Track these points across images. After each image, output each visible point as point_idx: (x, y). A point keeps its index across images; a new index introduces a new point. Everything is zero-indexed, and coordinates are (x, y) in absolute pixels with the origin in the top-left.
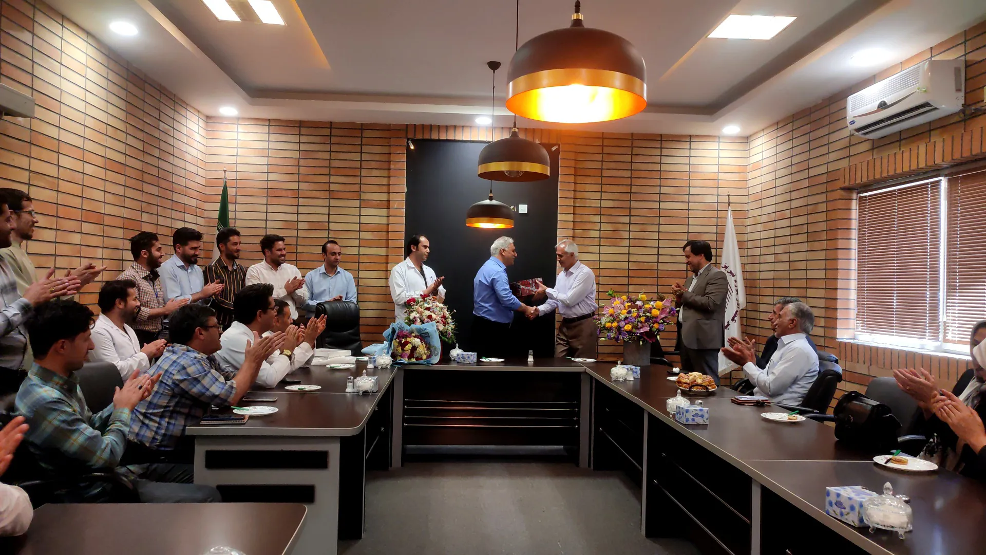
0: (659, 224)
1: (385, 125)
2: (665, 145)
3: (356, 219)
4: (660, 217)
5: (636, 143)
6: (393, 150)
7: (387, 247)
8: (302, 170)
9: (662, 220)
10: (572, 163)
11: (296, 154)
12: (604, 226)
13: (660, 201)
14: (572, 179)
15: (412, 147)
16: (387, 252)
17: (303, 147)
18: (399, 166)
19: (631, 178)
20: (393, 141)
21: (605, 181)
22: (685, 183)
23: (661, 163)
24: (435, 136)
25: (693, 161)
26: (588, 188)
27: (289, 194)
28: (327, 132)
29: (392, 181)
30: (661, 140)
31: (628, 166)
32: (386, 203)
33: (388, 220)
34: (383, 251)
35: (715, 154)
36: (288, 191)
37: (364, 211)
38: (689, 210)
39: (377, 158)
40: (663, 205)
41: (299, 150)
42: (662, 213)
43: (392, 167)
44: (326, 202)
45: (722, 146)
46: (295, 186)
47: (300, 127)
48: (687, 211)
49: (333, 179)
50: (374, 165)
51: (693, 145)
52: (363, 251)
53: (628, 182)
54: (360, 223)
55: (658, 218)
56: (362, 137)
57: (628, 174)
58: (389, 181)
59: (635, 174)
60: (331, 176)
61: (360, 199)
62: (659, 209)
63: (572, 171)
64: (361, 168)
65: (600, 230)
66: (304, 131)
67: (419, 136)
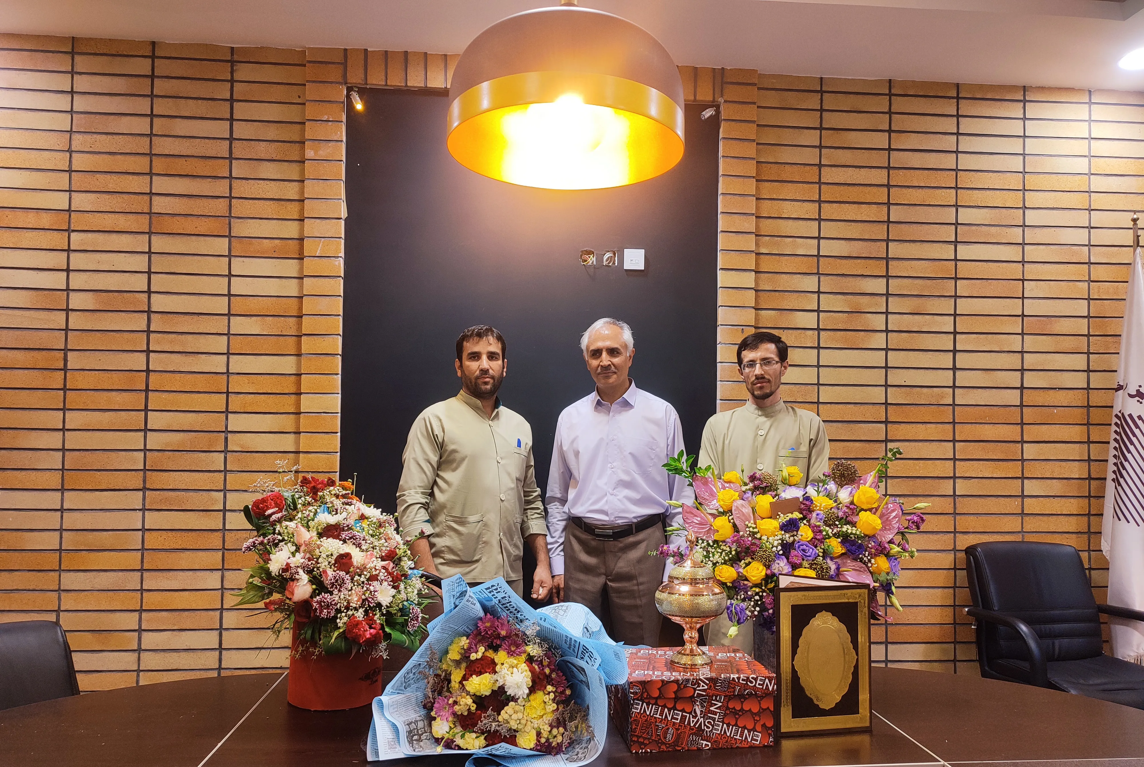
0: (956, 297)
1: (291, 51)
2: (966, 108)
3: (220, 285)
4: (956, 279)
5: (899, 104)
6: (310, 111)
7: (299, 355)
8: (79, 162)
9: (963, 287)
10: (751, 150)
11: (63, 122)
12: (827, 302)
13: (956, 243)
14: (751, 187)
15: (359, 106)
16: (299, 365)
17: (81, 104)
18: (324, 151)
19: (888, 186)
20: (311, 92)
21: (827, 193)
22: (1013, 199)
23: (957, 152)
24: (415, 81)
25: (1032, 146)
26: (789, 209)
27: (46, 220)
28: (143, 66)
29: (311, 189)
30: (958, 98)
31: (881, 159)
32: (293, 245)
33: (301, 286)
34: (288, 365)
35: (1082, 130)
36: (43, 214)
37: (239, 266)
38: (1023, 262)
39: (272, 132)
40: (963, 252)
41: (71, 112)
42: (964, 270)
43: (309, 153)
44: (141, 243)
45: (1098, 112)
46: (61, 201)
47: (72, 53)
48: (1021, 265)
49: (160, 184)
50: (262, 150)
51: (1032, 110)
52: (238, 364)
53: (881, 195)
54: (229, 295)
55: (953, 281)
56: (232, 81)
57: (880, 176)
58: (302, 191)
59: (898, 178)
60: (154, 178)
61: (230, 236)
62: (956, 260)
63: (751, 168)
64: (231, 158)
65: (818, 311)
66: (82, 63)
67: (376, 80)
